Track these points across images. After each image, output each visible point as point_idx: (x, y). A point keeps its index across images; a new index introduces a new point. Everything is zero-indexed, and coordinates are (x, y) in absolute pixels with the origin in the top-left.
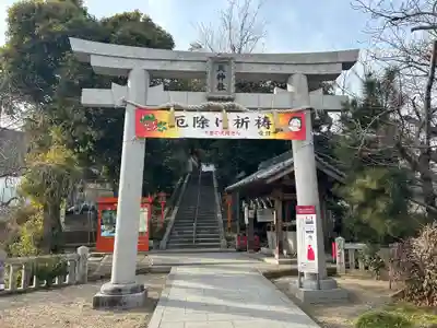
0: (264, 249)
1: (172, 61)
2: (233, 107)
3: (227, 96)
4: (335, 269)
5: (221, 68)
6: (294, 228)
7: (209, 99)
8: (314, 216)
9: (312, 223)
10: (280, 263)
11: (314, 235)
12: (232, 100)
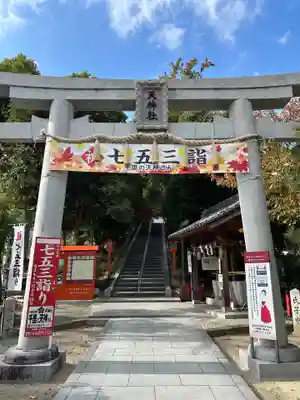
0: (209, 301)
1: (96, 89)
2: (167, 137)
3: (158, 126)
4: (292, 326)
5: (152, 95)
6: (242, 278)
7: (139, 130)
8: (268, 265)
9: (265, 273)
10: (227, 317)
11: (269, 289)
12: (165, 130)
